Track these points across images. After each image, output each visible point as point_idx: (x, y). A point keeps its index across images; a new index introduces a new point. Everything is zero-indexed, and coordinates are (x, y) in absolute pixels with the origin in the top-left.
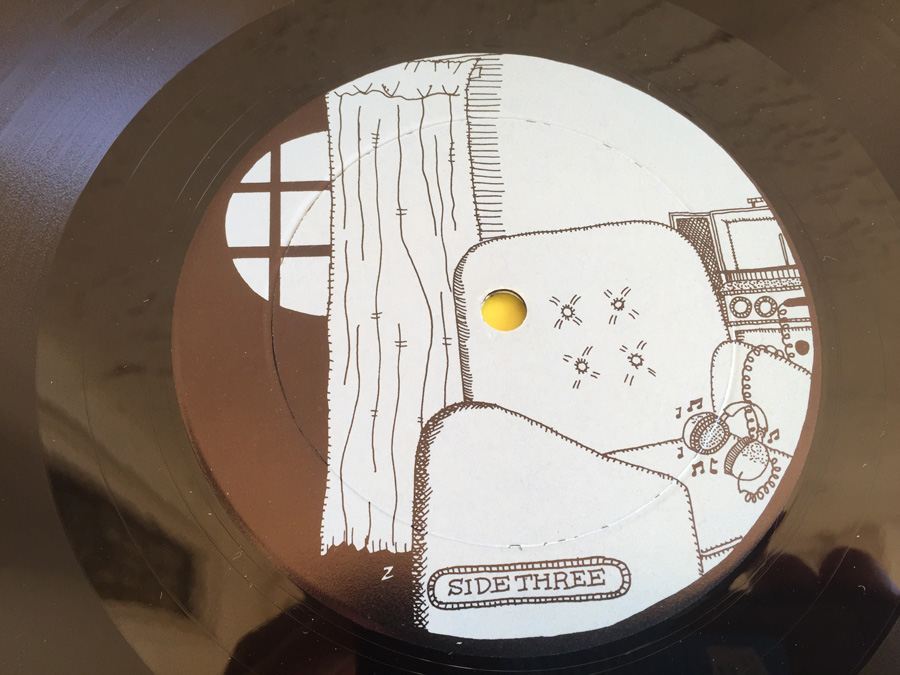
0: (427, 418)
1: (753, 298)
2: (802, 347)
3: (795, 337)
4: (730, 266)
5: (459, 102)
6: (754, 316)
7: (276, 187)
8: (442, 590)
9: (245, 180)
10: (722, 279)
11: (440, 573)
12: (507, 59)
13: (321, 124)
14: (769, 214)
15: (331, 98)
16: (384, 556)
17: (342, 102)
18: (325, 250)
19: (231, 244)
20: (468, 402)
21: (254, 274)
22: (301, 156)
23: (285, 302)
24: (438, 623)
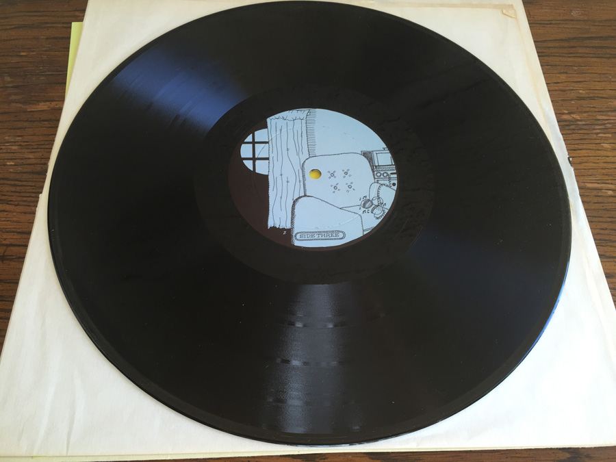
0: (295, 199)
1: (382, 172)
2: (394, 184)
3: (392, 182)
4: (377, 165)
5: (304, 121)
6: (382, 176)
7: (254, 143)
8: (298, 236)
9: (245, 141)
10: (374, 168)
11: (297, 233)
12: (317, 110)
13: (266, 127)
14: (388, 151)
15: (268, 120)
16: (284, 229)
17: (271, 121)
18: (268, 159)
19: (242, 156)
20: (305, 196)
21: (249, 164)
22: (260, 135)
23: (257, 171)
24: (297, 243)
